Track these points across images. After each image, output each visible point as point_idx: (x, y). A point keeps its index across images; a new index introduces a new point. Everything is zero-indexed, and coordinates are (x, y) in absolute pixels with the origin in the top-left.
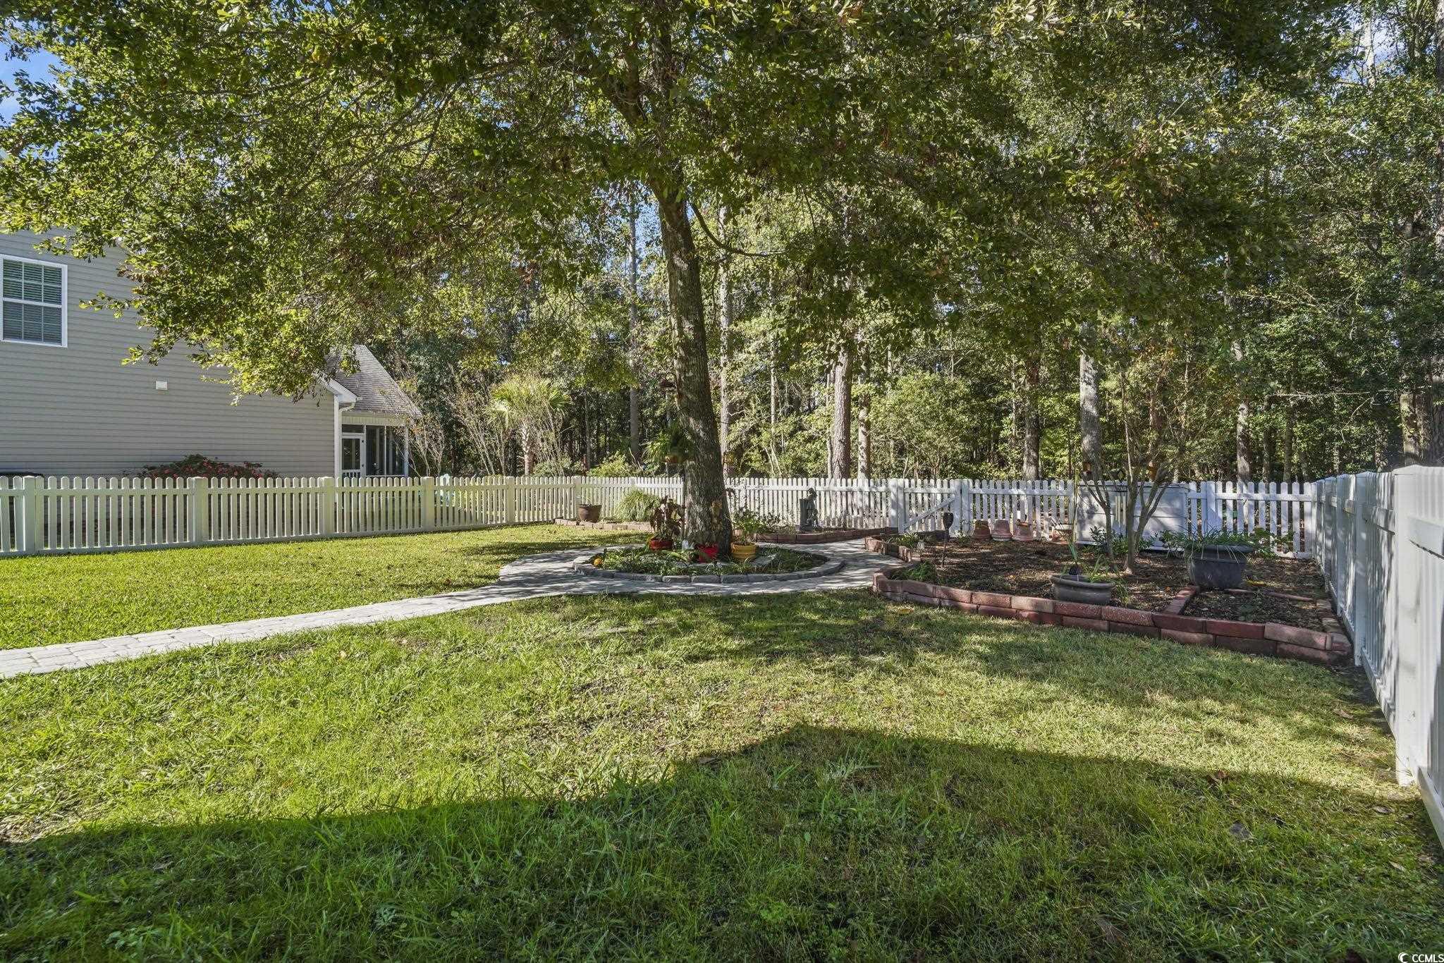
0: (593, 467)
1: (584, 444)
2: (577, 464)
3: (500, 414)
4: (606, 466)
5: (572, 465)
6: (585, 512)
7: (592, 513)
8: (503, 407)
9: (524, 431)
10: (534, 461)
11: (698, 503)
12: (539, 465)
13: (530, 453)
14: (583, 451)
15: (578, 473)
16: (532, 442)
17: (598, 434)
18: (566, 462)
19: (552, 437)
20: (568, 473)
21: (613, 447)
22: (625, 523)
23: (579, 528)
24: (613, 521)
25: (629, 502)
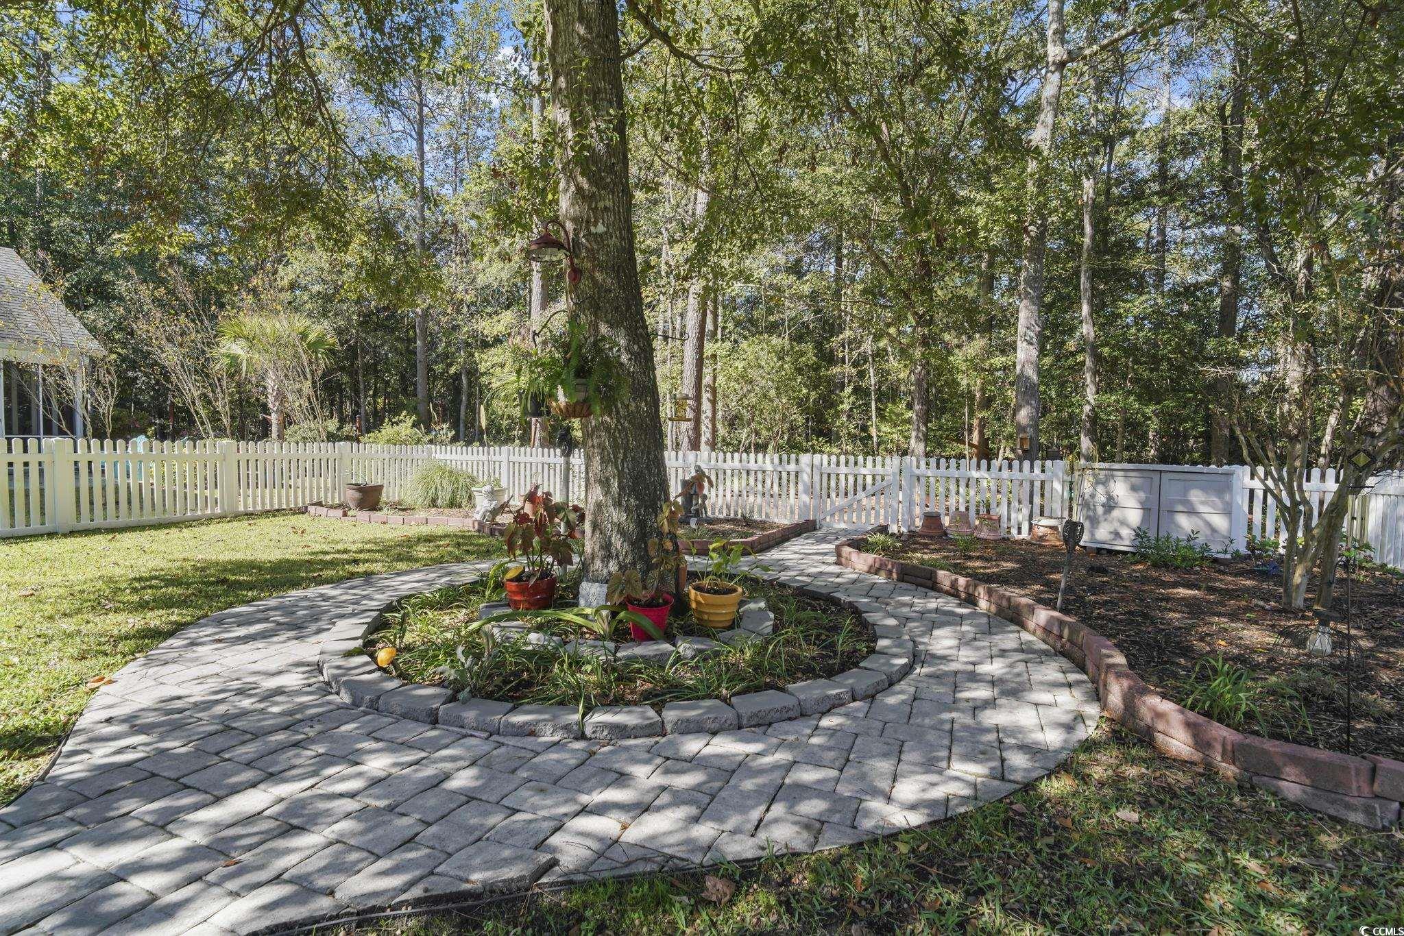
0: (368, 432)
1: (358, 405)
2: (347, 428)
3: (234, 359)
4: (387, 430)
5: (338, 429)
6: (357, 495)
7: (369, 498)
8: (238, 349)
9: (270, 383)
10: (287, 421)
11: (618, 504)
12: (294, 427)
13: (280, 412)
14: (355, 413)
15: (348, 438)
16: (281, 397)
17: (375, 396)
18: (332, 425)
19: (307, 387)
20: (332, 438)
21: (394, 410)
22: (422, 514)
23: (347, 521)
24: (400, 507)
25: (426, 480)
